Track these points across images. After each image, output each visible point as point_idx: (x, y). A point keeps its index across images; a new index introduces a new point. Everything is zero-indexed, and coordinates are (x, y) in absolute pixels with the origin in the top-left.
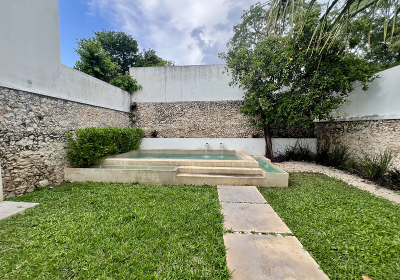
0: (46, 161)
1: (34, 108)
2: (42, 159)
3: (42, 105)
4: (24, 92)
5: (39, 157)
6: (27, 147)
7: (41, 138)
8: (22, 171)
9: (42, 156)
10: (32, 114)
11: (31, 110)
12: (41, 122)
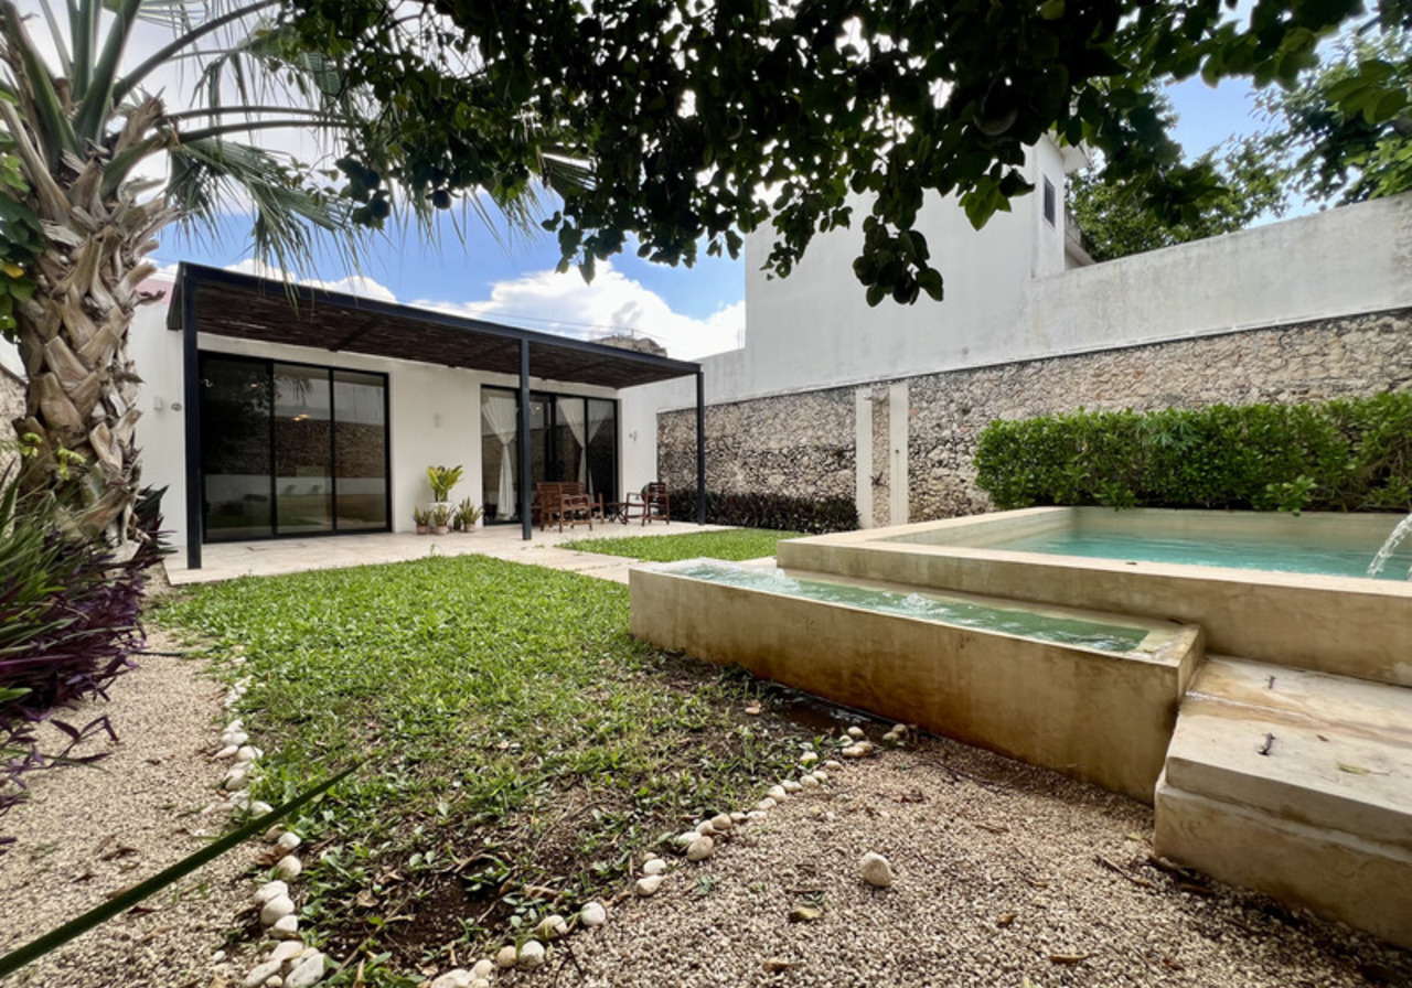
0: (968, 491)
1: (956, 395)
2: (962, 486)
3: (972, 388)
4: (945, 373)
5: (958, 480)
6: (940, 462)
7: (961, 447)
8: (933, 499)
9: (963, 481)
10: (953, 407)
11: (952, 401)
12: (966, 418)
